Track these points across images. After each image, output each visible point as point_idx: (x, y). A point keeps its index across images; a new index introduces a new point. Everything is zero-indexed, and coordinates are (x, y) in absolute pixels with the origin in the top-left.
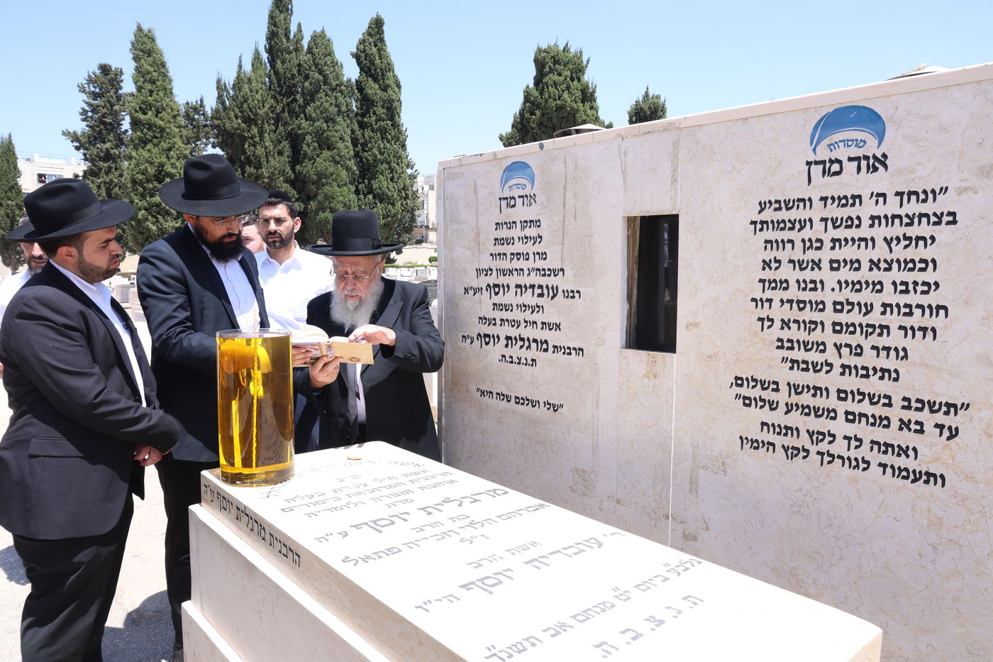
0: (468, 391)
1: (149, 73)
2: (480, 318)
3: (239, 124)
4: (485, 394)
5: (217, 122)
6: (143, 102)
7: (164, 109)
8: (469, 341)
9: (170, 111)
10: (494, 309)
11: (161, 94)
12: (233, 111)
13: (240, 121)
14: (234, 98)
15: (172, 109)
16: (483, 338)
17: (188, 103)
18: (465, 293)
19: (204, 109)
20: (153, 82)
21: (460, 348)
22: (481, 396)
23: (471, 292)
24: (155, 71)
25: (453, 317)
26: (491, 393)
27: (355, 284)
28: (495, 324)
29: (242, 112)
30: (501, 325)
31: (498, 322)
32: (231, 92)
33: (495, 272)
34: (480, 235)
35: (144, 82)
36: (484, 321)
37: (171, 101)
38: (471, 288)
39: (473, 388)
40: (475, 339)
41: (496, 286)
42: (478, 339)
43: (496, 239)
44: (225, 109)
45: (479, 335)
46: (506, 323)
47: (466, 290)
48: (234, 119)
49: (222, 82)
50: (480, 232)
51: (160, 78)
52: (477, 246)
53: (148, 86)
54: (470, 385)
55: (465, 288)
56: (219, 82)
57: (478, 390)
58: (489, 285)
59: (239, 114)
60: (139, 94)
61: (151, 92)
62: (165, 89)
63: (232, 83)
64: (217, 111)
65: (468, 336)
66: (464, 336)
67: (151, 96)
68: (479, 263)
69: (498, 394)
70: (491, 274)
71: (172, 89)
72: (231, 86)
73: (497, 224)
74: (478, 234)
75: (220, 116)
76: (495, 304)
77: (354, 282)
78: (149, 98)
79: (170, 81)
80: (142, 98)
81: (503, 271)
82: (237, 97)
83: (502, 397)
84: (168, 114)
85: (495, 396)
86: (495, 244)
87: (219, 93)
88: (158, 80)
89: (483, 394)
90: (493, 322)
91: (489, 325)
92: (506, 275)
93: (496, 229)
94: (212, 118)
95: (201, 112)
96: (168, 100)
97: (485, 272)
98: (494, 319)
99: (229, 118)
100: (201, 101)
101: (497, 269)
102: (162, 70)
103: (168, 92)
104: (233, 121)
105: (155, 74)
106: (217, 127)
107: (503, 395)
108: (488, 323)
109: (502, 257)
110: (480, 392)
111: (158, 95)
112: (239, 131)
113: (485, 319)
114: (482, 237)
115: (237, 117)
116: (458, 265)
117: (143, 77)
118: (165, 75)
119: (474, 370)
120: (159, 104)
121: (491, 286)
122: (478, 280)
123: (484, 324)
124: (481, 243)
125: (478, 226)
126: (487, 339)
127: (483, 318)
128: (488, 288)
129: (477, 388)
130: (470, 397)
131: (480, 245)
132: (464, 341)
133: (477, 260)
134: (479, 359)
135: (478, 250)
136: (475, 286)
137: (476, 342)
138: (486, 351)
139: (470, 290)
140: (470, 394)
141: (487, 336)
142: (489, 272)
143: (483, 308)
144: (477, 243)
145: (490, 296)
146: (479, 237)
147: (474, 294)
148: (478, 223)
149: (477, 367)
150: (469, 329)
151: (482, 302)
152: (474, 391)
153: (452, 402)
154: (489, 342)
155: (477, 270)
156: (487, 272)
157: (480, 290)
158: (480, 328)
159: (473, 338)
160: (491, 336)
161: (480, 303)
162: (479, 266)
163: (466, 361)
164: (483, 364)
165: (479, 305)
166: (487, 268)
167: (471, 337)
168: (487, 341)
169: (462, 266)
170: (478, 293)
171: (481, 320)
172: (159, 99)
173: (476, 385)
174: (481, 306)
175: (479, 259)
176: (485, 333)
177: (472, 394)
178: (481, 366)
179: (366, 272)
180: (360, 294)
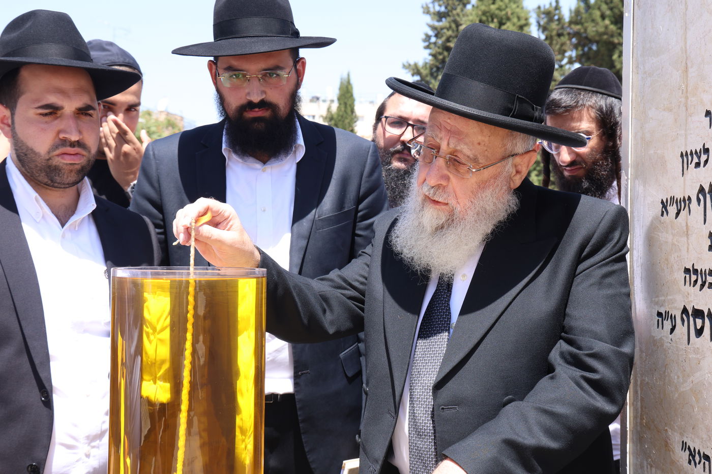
0: (667, 445)
2: (687, 271)
3: (606, 27)
4: (697, 458)
5: (576, 28)
6: (484, 13)
7: (508, 19)
8: (668, 325)
9: (515, 20)
10: (710, 248)
12: (599, 8)
13: (607, 22)
15: (519, 18)
16: (691, 319)
17: (539, 8)
18: (662, 215)
19: (560, 12)
21: (654, 342)
22: (690, 462)
23: (672, 210)
26: (707, 458)
27: (447, 179)
29: (611, 9)
34: (690, 70)
36: (694, 277)
37: (518, 7)
38: (672, 198)
39: (676, 440)
40: (678, 320)
42: (683, 321)
44: (588, 7)
45: (685, 311)
47: (664, 207)
48: (599, 19)
50: (689, 65)
52: (683, 100)
54: (669, 431)
55: (662, 202)
57: (684, 446)
58: (702, 190)
59: (608, 12)
60: (480, 3)
64: (577, 12)
65: (667, 315)
66: (659, 314)
67: (493, 3)
68: (686, 138)
70: (706, 162)
74: (686, 70)
75: (581, 18)
76: (711, 236)
77: (446, 171)
78: (493, 7)
80: (483, 8)
84: (514, 25)
85: (711, 465)
89: (694, 457)
90: (710, 279)
91: (702, 286)
94: (571, 22)
95: (556, 17)
96: (514, 6)
97: (696, 160)
99: (593, 21)
104: (597, 24)
106: (577, 34)
108: (699, 282)
110: (687, 452)
112: (605, 37)
113: (695, 272)
114: (693, 72)
115: (603, 17)
116: (652, 152)
119: (676, 395)
120: (503, 13)
121: (707, 190)
122: (685, 180)
123: (694, 286)
124: (689, 89)
125: (686, 52)
126: (699, 322)
127: (691, 269)
128: (701, 197)
129: (683, 441)
130: (673, 462)
131: (688, 95)
132: (660, 325)
133: (683, 132)
134: (684, 371)
135: (684, 109)
136: (679, 196)
137: (681, 329)
138: (697, 351)
139: (670, 206)
140: (671, 453)
141: (698, 313)
142: (704, 157)
143: (691, 247)
144: (682, 93)
145: (705, 215)
146: (687, 76)
147: (678, 214)
148: (686, 43)
149: (682, 390)
150: (669, 297)
151: (689, 232)
152: (677, 447)
153: (642, 467)
154: (702, 328)
155: (682, 155)
156: (699, 157)
157: (687, 202)
158: (686, 294)
159: (673, 318)
160: (706, 314)
161: (687, 235)
162: (686, 145)
163: (664, 372)
164: (692, 382)
165: (686, 238)
166: (699, 147)
167: (671, 315)
168: (699, 327)
169: (658, 152)
170: (684, 210)
171: (688, 276)
172: (504, 7)
173: (682, 435)
174: (687, 241)
175: (686, 130)
176: (696, 307)
177: (674, 453)
178: (688, 388)
179: (475, 159)
180: (452, 202)
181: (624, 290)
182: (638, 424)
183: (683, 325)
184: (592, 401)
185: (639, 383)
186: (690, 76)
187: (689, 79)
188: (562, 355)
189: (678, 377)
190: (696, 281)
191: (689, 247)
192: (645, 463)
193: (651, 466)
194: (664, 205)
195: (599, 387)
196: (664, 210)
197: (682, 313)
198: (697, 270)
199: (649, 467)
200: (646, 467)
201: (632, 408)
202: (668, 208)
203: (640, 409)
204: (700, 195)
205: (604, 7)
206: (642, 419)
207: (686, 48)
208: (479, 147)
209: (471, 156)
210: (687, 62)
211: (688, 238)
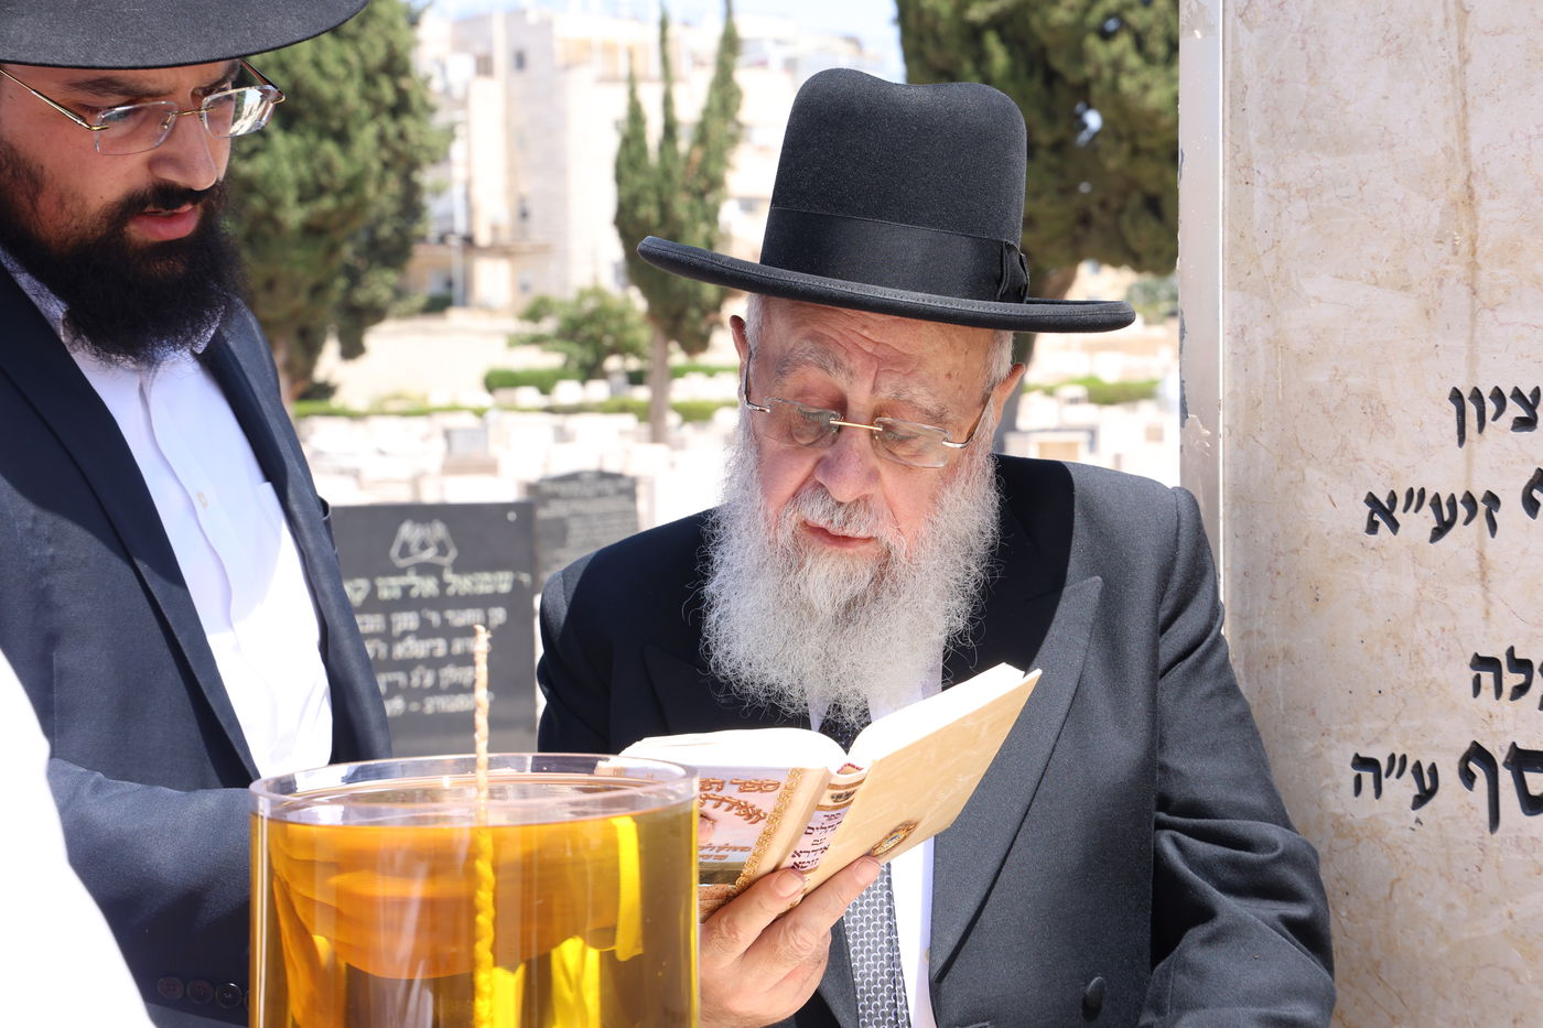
2: (1482, 663)
8: (1402, 787)
16: (1506, 777)
18: (1372, 527)
21: (1340, 827)
23: (1417, 522)
25: (1287, 653)
27: (874, 476)
34: (1486, 203)
36: (1514, 679)
38: (1415, 498)
40: (1449, 776)
42: (1468, 778)
45: (1476, 755)
47: (1381, 512)
50: (1480, 190)
52: (1458, 269)
55: (1372, 500)
65: (1398, 764)
66: (1363, 763)
68: (1473, 359)
74: (1469, 201)
77: (874, 461)
97: (1515, 410)
113: (1522, 665)
116: (1320, 377)
122: (1470, 454)
123: (1511, 698)
124: (1485, 248)
125: (1466, 158)
126: (1536, 780)
127: (1503, 660)
128: (1539, 496)
131: (1480, 260)
132: (1367, 788)
133: (1459, 343)
134: (1477, 892)
135: (1464, 290)
136: (1446, 484)
137: (1460, 798)
139: (1405, 510)
141: (1534, 759)
143: (1499, 608)
144: (1456, 253)
146: (1474, 218)
147: (1441, 531)
148: (1466, 139)
150: (1405, 723)
151: (1491, 575)
155: (1456, 396)
156: (1533, 408)
157: (1482, 508)
158: (1483, 715)
159: (1425, 772)
161: (1484, 581)
162: (1475, 374)
164: (1510, 917)
165: (1477, 589)
166: (1532, 384)
167: (1418, 765)
168: (1536, 791)
169: (1350, 380)
170: (1466, 523)
171: (1487, 675)
174: (1484, 595)
175: (1471, 340)
176: (1521, 746)
179: (942, 416)
180: (887, 531)
183: (1470, 787)
186: (1484, 216)
187: (1480, 223)
190: (1522, 689)
191: (1492, 610)
194: (1380, 508)
196: (1378, 518)
197: (1466, 759)
198: (1526, 662)
202: (1398, 514)
204: (1535, 491)
207: (1465, 150)
208: (946, 383)
209: (936, 409)
210: (1473, 183)
211: (1486, 588)
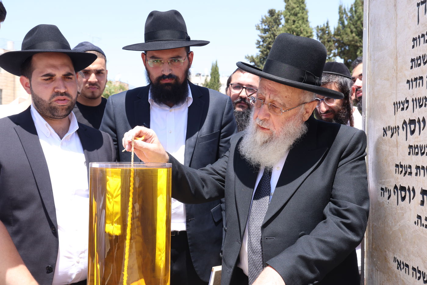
0: (386, 259)
1: (293, 8)
2: (397, 166)
3: (353, 37)
4: (402, 266)
5: (338, 38)
6: (289, 29)
7: (301, 33)
8: (387, 195)
9: (305, 33)
10: (409, 153)
11: (300, 22)
12: (350, 28)
13: (354, 35)
14: (351, 19)
15: (307, 32)
16: (399, 191)
17: (318, 27)
18: (384, 136)
19: (329, 29)
20: (296, 15)
21: (379, 204)
22: (398, 268)
23: (389, 133)
24: (298, 7)
26: (407, 266)
27: (269, 116)
28: (410, 173)
29: (356, 28)
30: (416, 174)
31: (414, 171)
32: (349, 14)
33: (411, 103)
34: (399, 58)
35: (290, 16)
36: (401, 169)
37: (306, 26)
38: (389, 127)
39: (390, 256)
40: (392, 192)
41: (412, 122)
42: (395, 193)
43: (413, 60)
44: (344, 26)
45: (396, 187)
46: (422, 171)
48: (350, 33)
49: (343, 8)
50: (398, 56)
51: (300, 11)
52: (395, 74)
53: (293, 18)
54: (387, 251)
55: (384, 129)
56: (340, 8)
57: (395, 260)
58: (405, 122)
59: (354, 30)
60: (286, 24)
61: (294, 21)
62: (303, 18)
63: (350, 7)
64: (338, 29)
65: (386, 189)
66: (382, 189)
67: (294, 24)
68: (396, 95)
69: (414, 269)
70: (407, 107)
71: (307, 18)
72: (349, 10)
73: (414, 39)
74: (396, 58)
75: (340, 33)
76: (410, 147)
77: (268, 112)
78: (293, 26)
79: (307, 12)
80: (288, 27)
81: (419, 100)
82: (353, 17)
83: (418, 275)
85: (411, 271)
86: (412, 67)
87: (340, 16)
88: (299, 13)
89: (400, 265)
90: (409, 170)
91: (405, 174)
92: (422, 106)
93: (413, 47)
94: (335, 35)
95: (327, 32)
96: (304, 26)
97: (402, 106)
98: (410, 167)
99: (346, 34)
100: (327, 24)
101: (413, 100)
102: (302, 5)
103: (305, 20)
104: (349, 35)
105: (298, 9)
106: (338, 41)
107: (419, 272)
108: (404, 172)
109: (418, 81)
110: (397, 263)
111: (298, 23)
112: (353, 43)
113: (401, 166)
114: (400, 60)
115: (352, 32)
116: (378, 102)
117: (290, 12)
118: (303, 9)
119: (391, 232)
120: (299, 29)
121: (408, 123)
122: (396, 117)
123: (400, 174)
124: (398, 69)
125: (396, 49)
126: (403, 193)
127: (399, 165)
128: (404, 126)
129: (394, 257)
130: (389, 268)
131: (398, 72)
132: (382, 195)
133: (395, 91)
134: (395, 219)
135: (395, 79)
136: (393, 125)
137: (394, 197)
138: (402, 209)
140: (388, 263)
141: (403, 189)
142: (406, 105)
143: (399, 153)
144: (395, 71)
145: (407, 136)
146: (397, 62)
147: (392, 135)
148: (396, 44)
149: (394, 229)
150: (387, 180)
151: (398, 145)
152: (391, 260)
153: (372, 271)
154: (405, 196)
155: (394, 104)
156: (403, 105)
157: (397, 129)
158: (397, 178)
159: (389, 191)
160: (407, 189)
161: (397, 146)
162: (396, 98)
163: (385, 220)
164: (400, 225)
165: (396, 148)
166: (403, 100)
168: (403, 196)
169: (382, 102)
170: (395, 133)
171: (397, 168)
172: (299, 26)
173: (394, 253)
174: (397, 150)
176: (401, 185)
177: (389, 264)
178: (397, 228)
179: (284, 105)
180: (272, 128)
181: (364, 175)
182: (371, 248)
183: (395, 195)
184: (346, 235)
185: (371, 226)
186: (398, 61)
188: (331, 210)
189: (392, 223)
190: (402, 171)
192: (374, 268)
193: (377, 271)
194: (385, 131)
195: (350, 227)
196: (384, 133)
197: (394, 188)
198: (402, 165)
199: (376, 271)
200: (374, 271)
201: (367, 239)
202: (387, 132)
203: (371, 240)
204: (404, 125)
205: (352, 27)
206: (372, 245)
207: (396, 47)
208: (285, 98)
209: (282, 103)
210: (397, 54)
211: (397, 148)
